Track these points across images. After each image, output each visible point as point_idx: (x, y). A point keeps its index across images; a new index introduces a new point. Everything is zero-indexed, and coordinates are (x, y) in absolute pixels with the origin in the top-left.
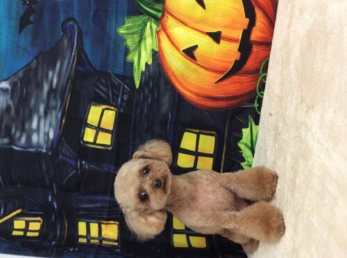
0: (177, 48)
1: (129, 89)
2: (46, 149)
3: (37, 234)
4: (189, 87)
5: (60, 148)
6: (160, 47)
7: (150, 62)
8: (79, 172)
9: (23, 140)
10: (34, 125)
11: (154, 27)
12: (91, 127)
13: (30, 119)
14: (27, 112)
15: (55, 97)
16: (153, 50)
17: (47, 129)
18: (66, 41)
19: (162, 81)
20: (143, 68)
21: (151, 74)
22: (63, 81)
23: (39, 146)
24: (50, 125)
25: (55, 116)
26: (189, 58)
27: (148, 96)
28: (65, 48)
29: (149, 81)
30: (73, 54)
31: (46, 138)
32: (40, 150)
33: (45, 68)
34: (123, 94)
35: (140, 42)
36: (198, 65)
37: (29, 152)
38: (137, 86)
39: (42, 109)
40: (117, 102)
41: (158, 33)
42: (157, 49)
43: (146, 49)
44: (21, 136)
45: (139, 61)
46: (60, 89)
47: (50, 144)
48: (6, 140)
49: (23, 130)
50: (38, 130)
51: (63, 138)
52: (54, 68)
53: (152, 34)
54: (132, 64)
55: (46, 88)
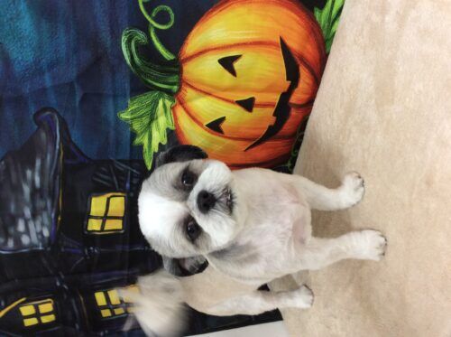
0: (200, 124)
1: (138, 173)
2: (43, 246)
5: (60, 242)
6: (176, 124)
7: (165, 142)
8: (88, 258)
9: (11, 244)
10: (21, 227)
11: (169, 103)
12: (96, 218)
13: (15, 224)
14: (8, 219)
15: (42, 197)
16: (168, 129)
17: (39, 229)
18: (43, 135)
20: (155, 148)
22: (49, 178)
23: (32, 245)
24: (42, 225)
25: (47, 217)
26: (214, 132)
28: (44, 142)
30: (58, 147)
31: (40, 237)
32: (35, 248)
34: (131, 179)
35: (150, 123)
36: (226, 137)
37: (22, 254)
38: (149, 168)
39: (28, 212)
40: (124, 187)
41: (173, 108)
42: (173, 128)
44: (6, 243)
45: (150, 143)
46: (46, 188)
47: (46, 241)
49: (7, 236)
50: (27, 232)
51: (62, 234)
52: (32, 167)
53: (166, 111)
54: (141, 146)
55: (27, 189)
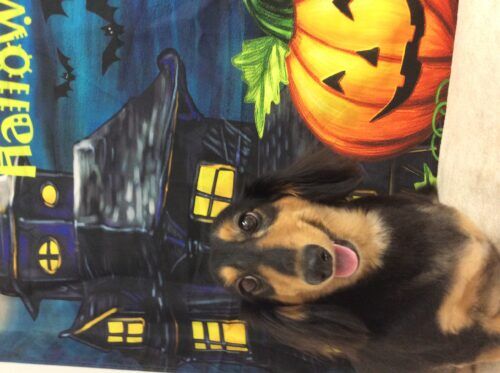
0: (316, 79)
1: (249, 140)
2: (146, 228)
3: (139, 340)
4: (334, 131)
5: (164, 225)
6: (290, 78)
7: (277, 101)
8: (191, 256)
9: (116, 216)
10: (129, 196)
11: (283, 51)
12: (203, 195)
13: (123, 188)
14: (118, 180)
15: (153, 157)
16: (281, 84)
17: (145, 201)
18: (163, 81)
19: (295, 126)
20: (267, 109)
21: (279, 117)
22: (162, 135)
23: (136, 224)
24: (150, 195)
25: (154, 183)
26: (333, 90)
27: (277, 148)
28: (163, 90)
29: (276, 127)
30: (174, 97)
31: (145, 213)
32: (138, 229)
33: (137, 119)
34: (242, 148)
35: (262, 75)
36: (347, 99)
37: (124, 234)
38: (261, 135)
39: (137, 174)
40: (234, 159)
41: (287, 60)
42: (286, 82)
43: (271, 83)
44: (112, 213)
45: (262, 100)
46: (158, 147)
47: (151, 222)
48: (93, 219)
49: (114, 204)
50: (134, 203)
51: (167, 213)
52: (149, 118)
53: (279, 61)
54: (252, 105)
55: (140, 146)
